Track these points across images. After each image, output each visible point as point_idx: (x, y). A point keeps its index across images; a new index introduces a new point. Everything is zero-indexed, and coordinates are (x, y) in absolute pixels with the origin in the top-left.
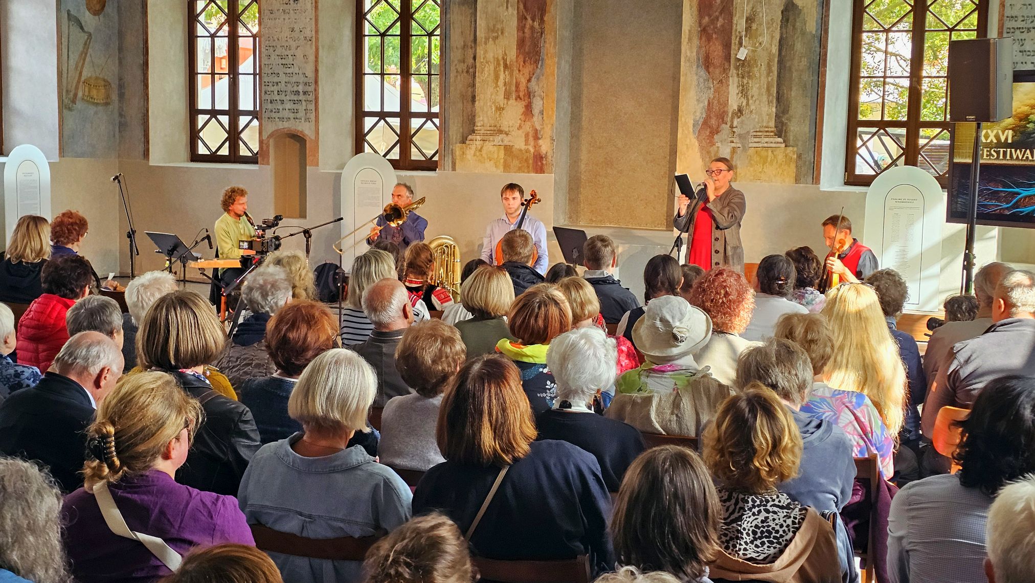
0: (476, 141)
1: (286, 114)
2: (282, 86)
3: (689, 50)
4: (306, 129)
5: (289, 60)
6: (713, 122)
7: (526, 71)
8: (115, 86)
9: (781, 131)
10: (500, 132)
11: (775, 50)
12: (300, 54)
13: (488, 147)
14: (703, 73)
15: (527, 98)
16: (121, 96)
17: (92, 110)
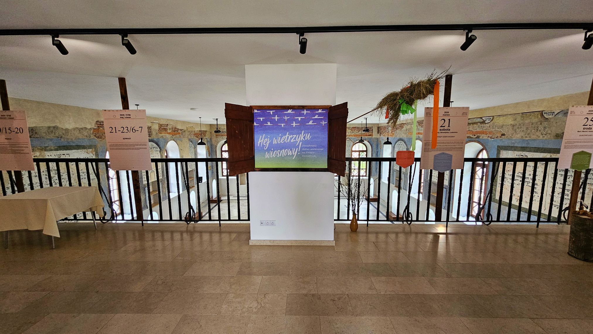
16: (212, 168)
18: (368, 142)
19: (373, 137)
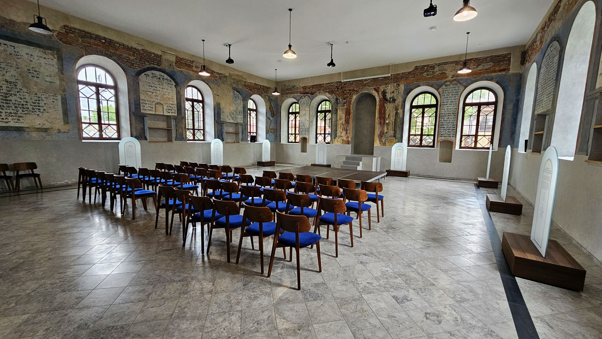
0: (337, 138)
1: (304, 134)
2: (303, 129)
3: (377, 121)
4: (307, 137)
5: (304, 124)
6: (381, 135)
7: (346, 125)
8: (275, 130)
9: (395, 136)
10: (341, 137)
11: (394, 121)
12: (306, 124)
13: (339, 139)
14: (379, 125)
15: (346, 130)
16: (276, 131)
17: (272, 134)
18: (497, 83)
19: (510, 72)
